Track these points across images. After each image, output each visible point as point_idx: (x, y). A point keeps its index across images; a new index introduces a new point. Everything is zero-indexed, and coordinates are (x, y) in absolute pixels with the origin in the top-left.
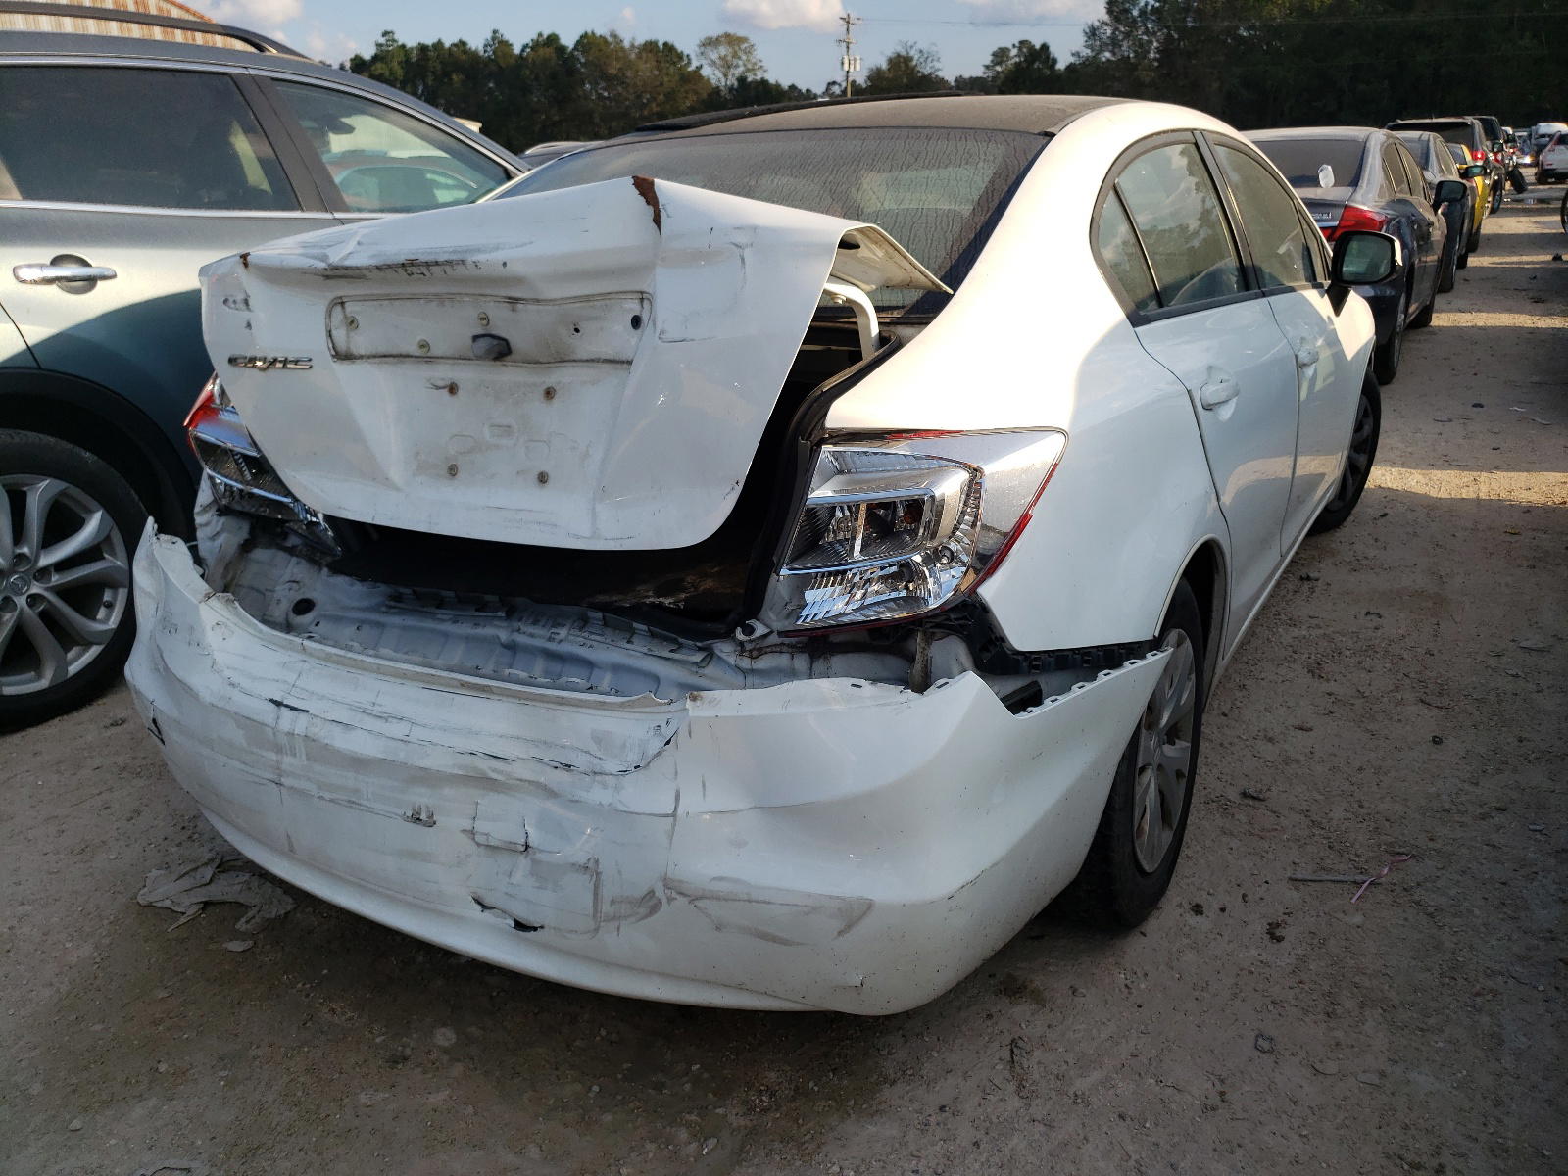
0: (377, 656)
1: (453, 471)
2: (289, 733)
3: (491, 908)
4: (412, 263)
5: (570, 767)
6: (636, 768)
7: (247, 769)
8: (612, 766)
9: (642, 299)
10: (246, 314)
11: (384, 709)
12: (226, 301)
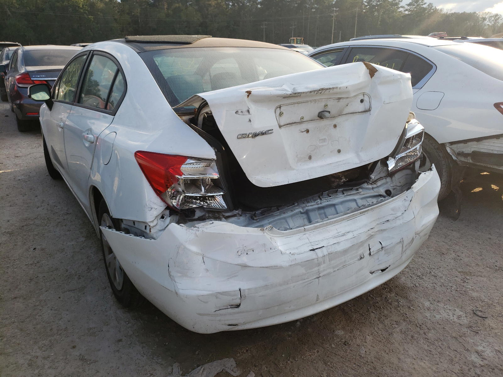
0: (329, 219)
1: (310, 158)
2: (323, 256)
3: (374, 272)
4: (322, 89)
5: (388, 220)
6: (405, 211)
7: (307, 280)
8: (399, 214)
9: (364, 95)
10: (248, 116)
11: (342, 233)
12: (237, 112)
